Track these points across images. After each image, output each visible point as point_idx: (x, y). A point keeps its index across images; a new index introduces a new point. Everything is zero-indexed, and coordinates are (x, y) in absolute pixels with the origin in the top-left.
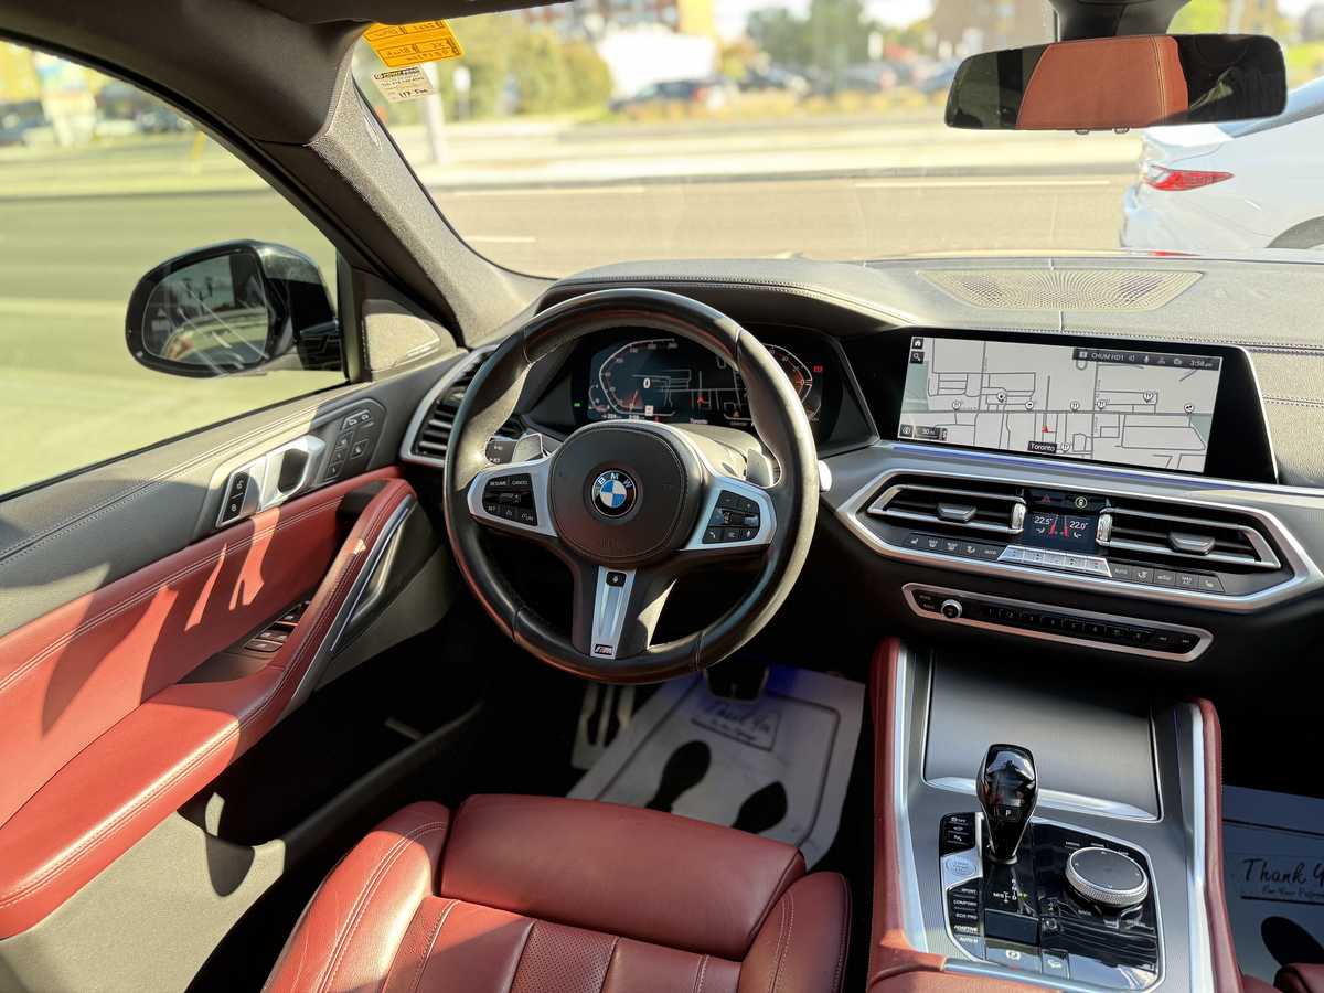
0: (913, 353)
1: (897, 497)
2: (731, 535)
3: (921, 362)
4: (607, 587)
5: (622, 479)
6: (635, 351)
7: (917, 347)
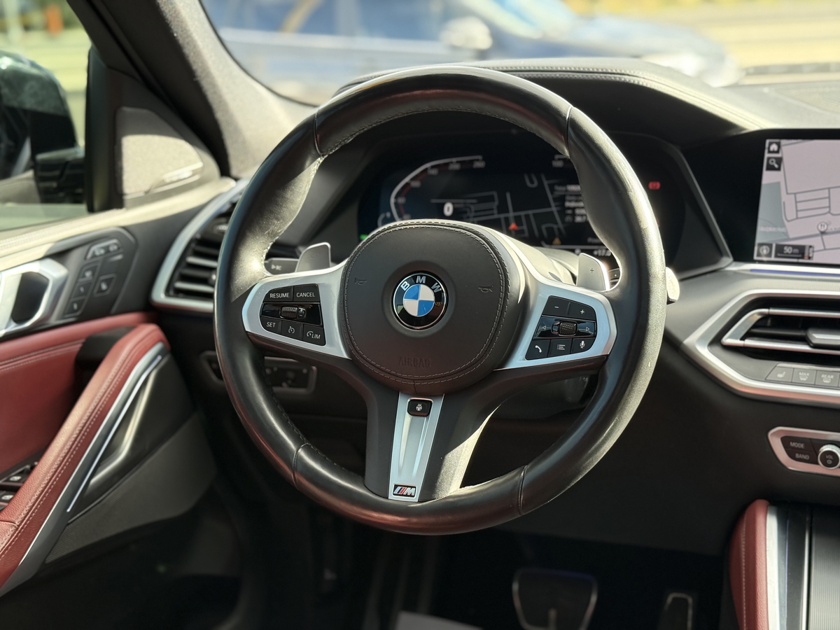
0: (769, 159)
1: (755, 326)
2: (561, 347)
3: (779, 169)
4: (408, 417)
5: (429, 283)
6: (434, 172)
7: (774, 152)
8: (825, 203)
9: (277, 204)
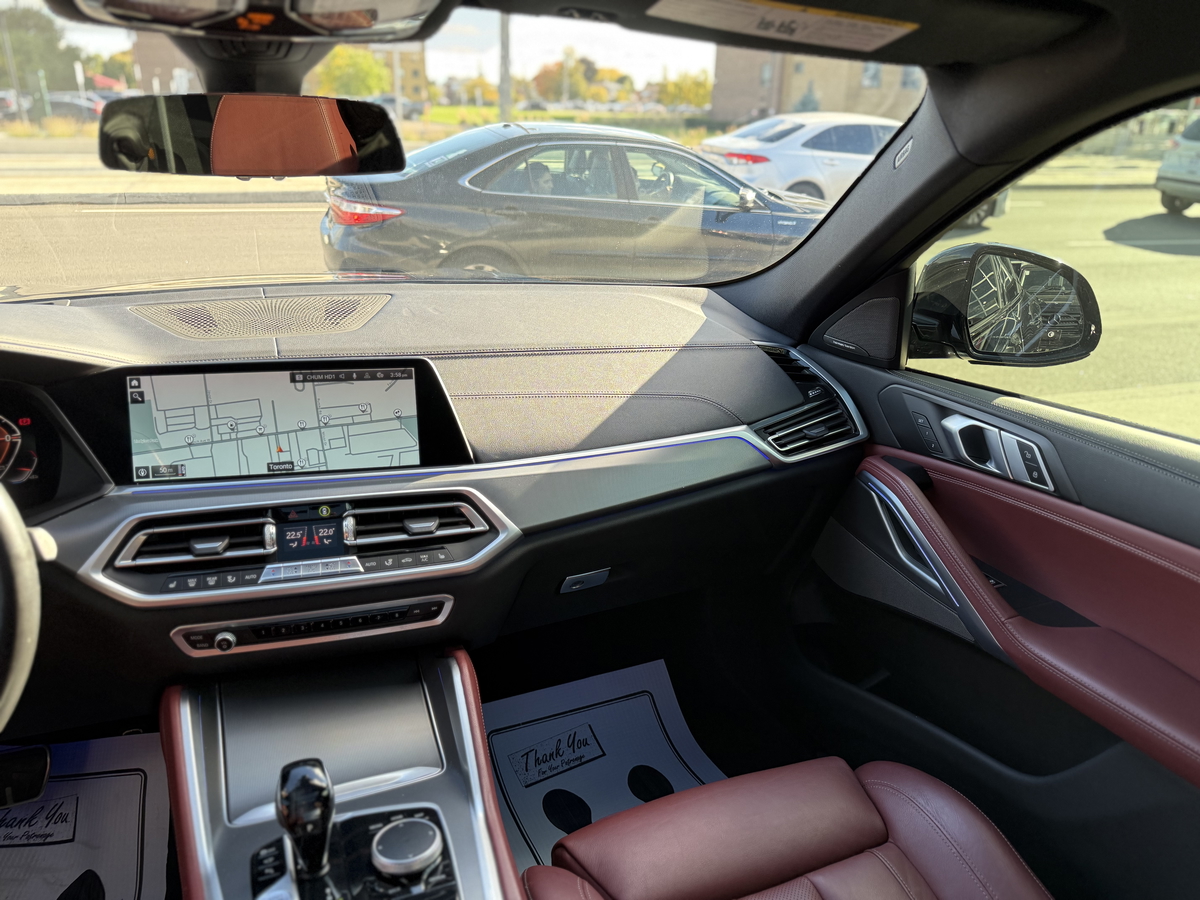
0: (132, 393)
1: (145, 544)
3: (143, 402)
7: (135, 387)
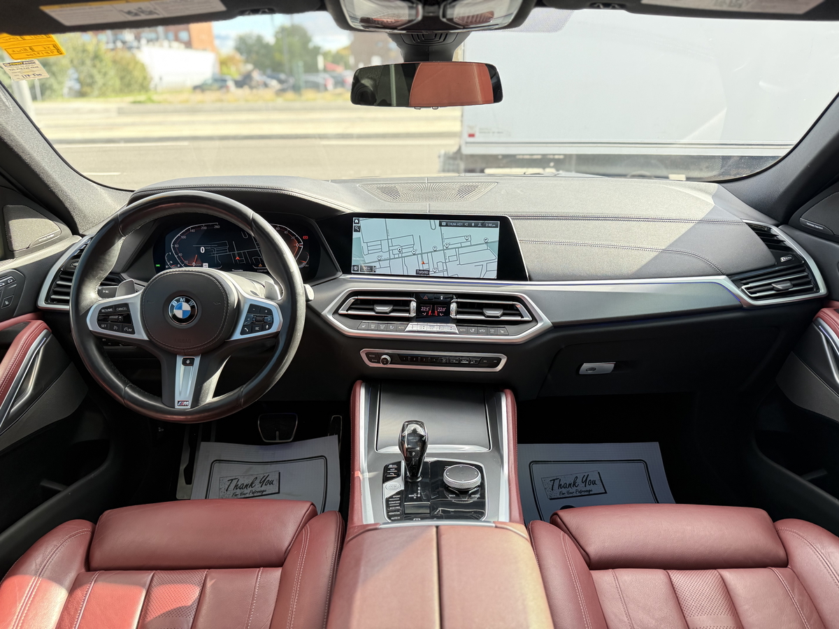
0: (355, 226)
1: (353, 304)
2: (257, 328)
3: (359, 231)
4: (183, 367)
5: (187, 301)
6: (193, 230)
7: (357, 223)
8: (380, 247)
9: (101, 263)
